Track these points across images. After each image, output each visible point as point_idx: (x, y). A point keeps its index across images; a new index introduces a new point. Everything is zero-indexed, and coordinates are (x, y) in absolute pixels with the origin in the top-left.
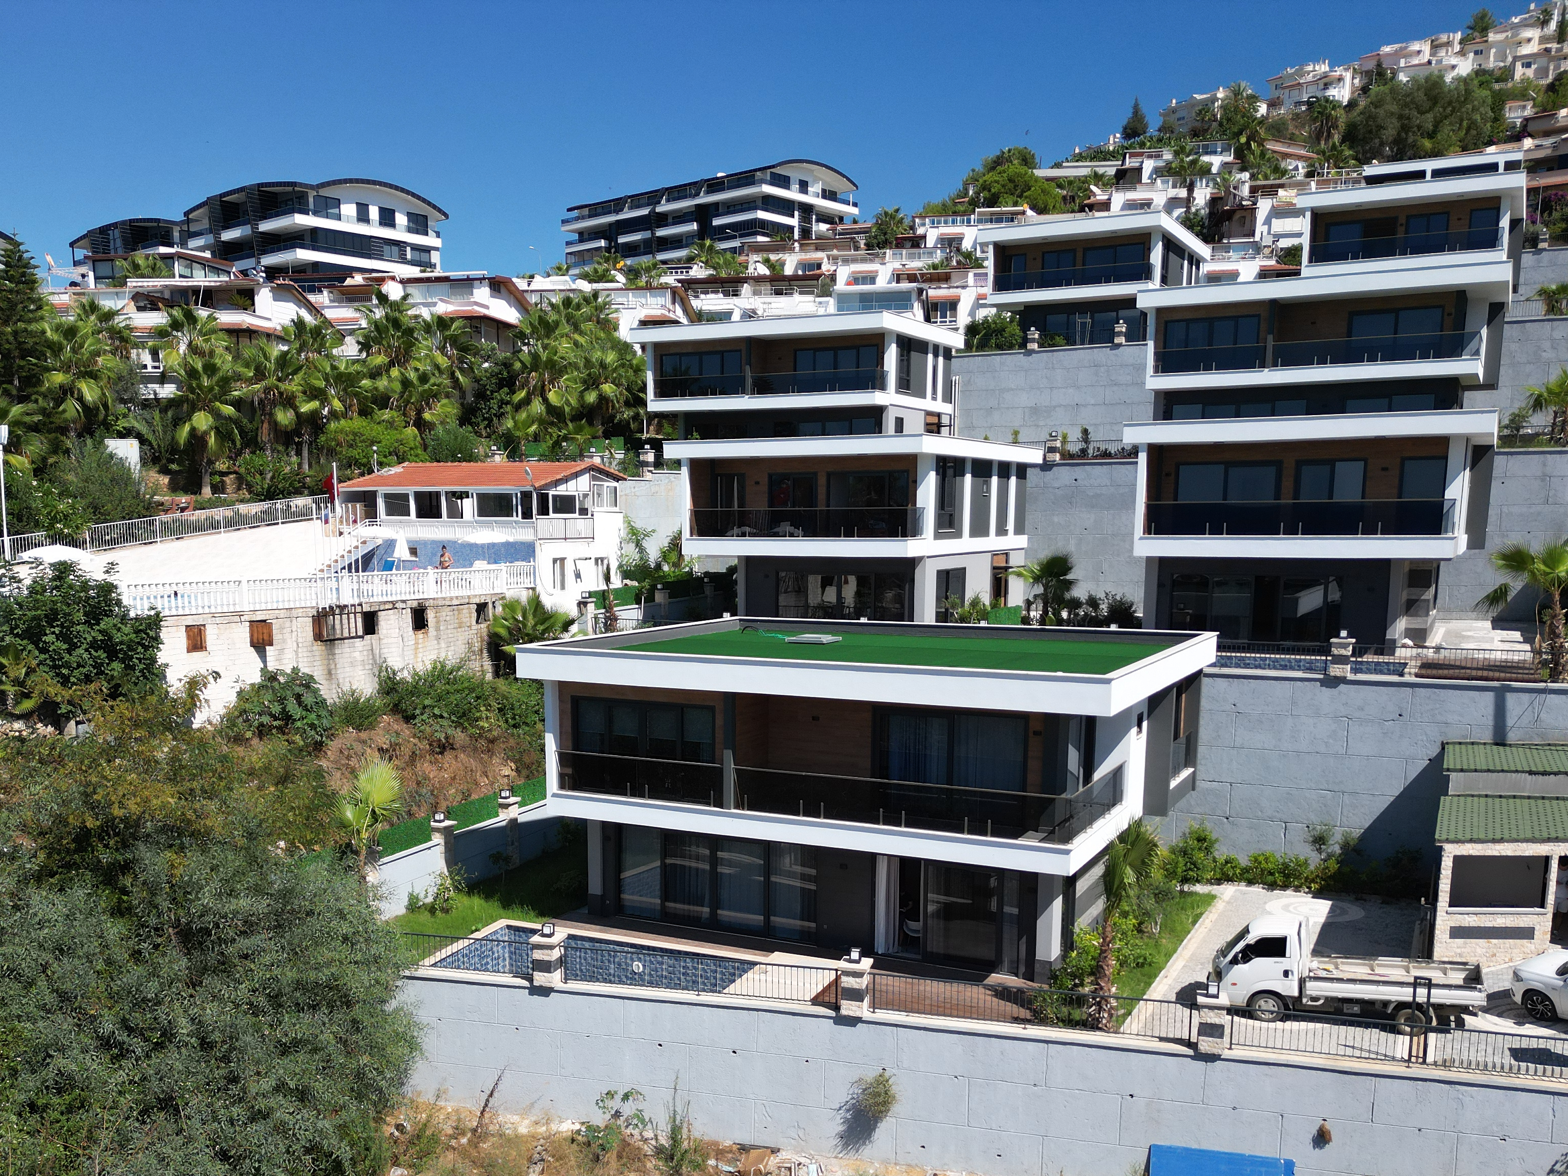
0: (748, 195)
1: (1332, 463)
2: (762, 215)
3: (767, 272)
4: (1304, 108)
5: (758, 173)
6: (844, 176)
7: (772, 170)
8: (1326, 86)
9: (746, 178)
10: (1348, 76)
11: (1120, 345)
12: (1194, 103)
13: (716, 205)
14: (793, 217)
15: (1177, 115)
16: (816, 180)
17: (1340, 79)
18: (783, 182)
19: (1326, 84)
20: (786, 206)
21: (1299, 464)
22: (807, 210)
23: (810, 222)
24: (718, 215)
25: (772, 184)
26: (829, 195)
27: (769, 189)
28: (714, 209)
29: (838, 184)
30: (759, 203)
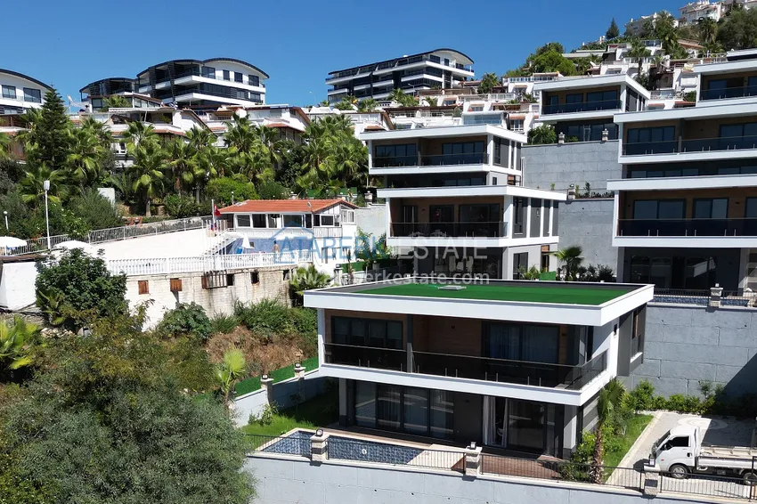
0: (419, 67)
1: (711, 200)
2: (426, 76)
3: (429, 105)
4: (697, 23)
5: (424, 56)
6: (467, 57)
7: (431, 54)
8: (708, 12)
9: (418, 58)
10: (719, 7)
11: (605, 141)
12: (642, 21)
13: (403, 71)
14: (441, 77)
15: (634, 27)
16: (453, 60)
17: (715, 9)
18: (437, 60)
20: (438, 72)
21: (695, 200)
22: (448, 74)
23: (450, 80)
24: (404, 77)
25: (431, 61)
26: (459, 66)
27: (429, 64)
28: (402, 73)
29: (464, 61)
30: (425, 70)
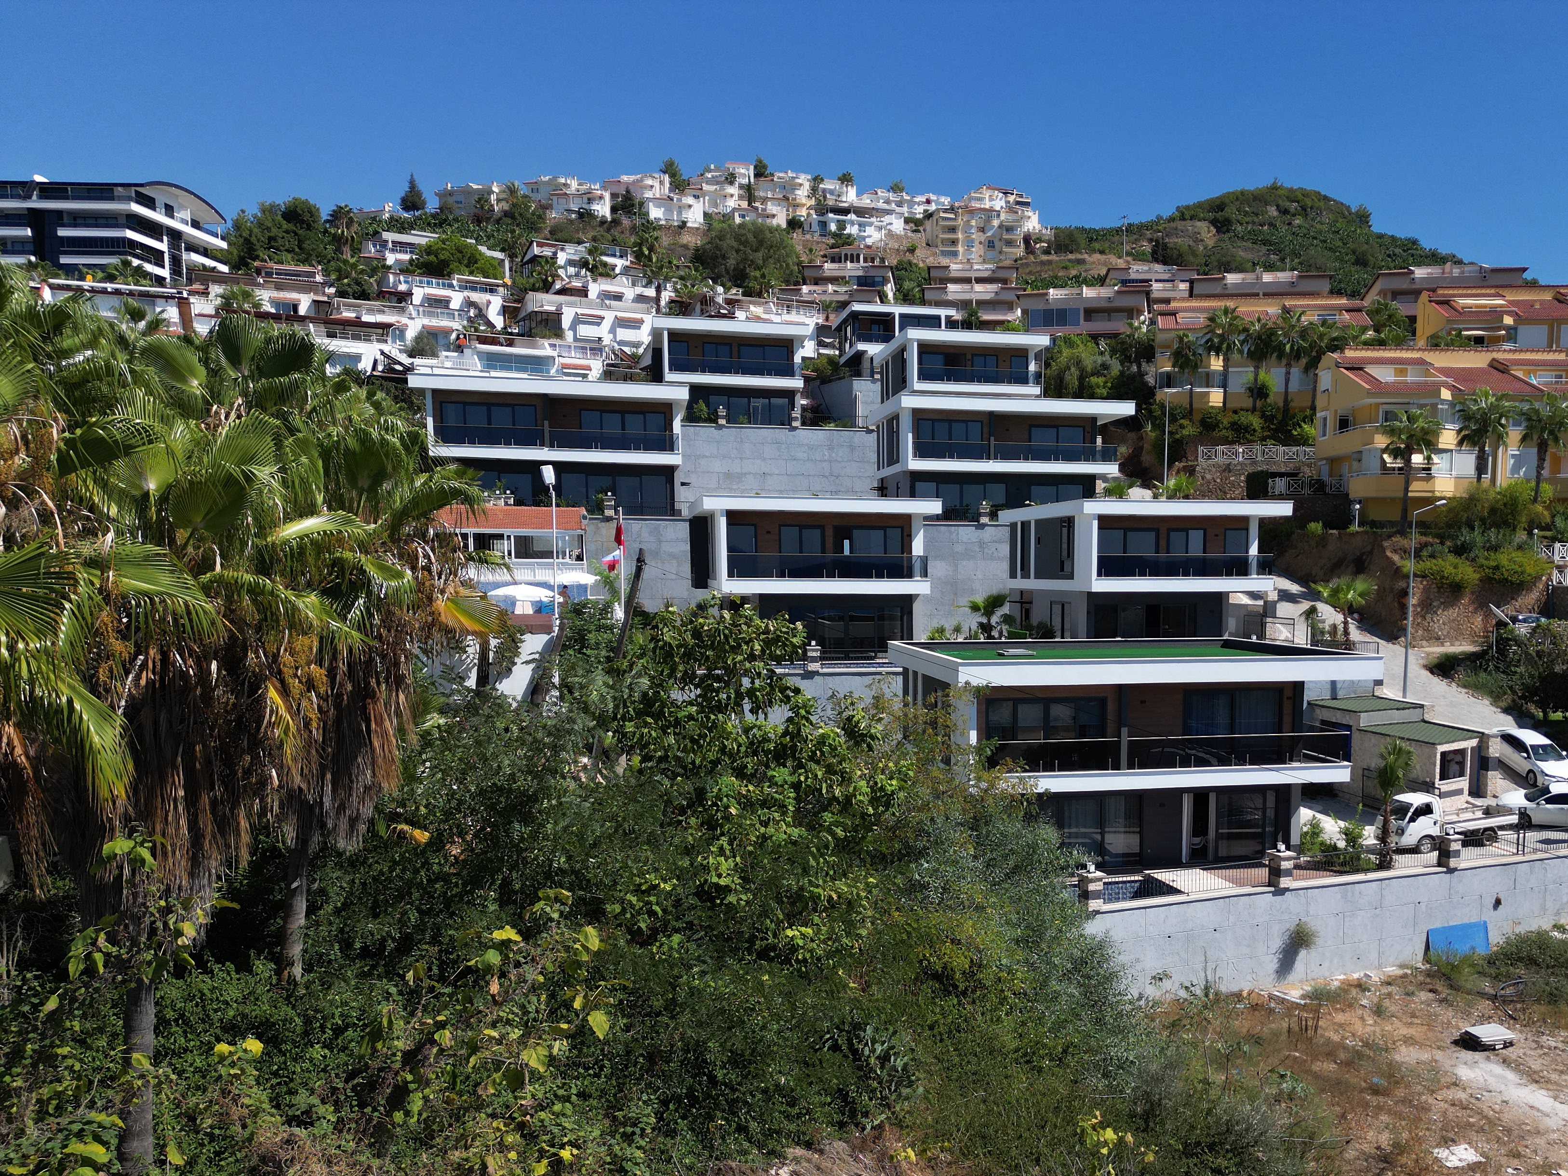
0: (108, 210)
2: (131, 234)
4: (573, 216)
5: (120, 189)
6: (213, 208)
7: (139, 189)
8: (590, 201)
9: (103, 191)
10: (607, 196)
11: (796, 428)
12: (469, 192)
13: (59, 213)
14: (162, 241)
15: (454, 198)
16: (183, 207)
17: (601, 198)
18: (149, 203)
19: (589, 199)
20: (153, 229)
22: (175, 236)
23: (179, 250)
24: (63, 225)
25: (138, 202)
26: (195, 224)
27: (137, 208)
28: (59, 217)
29: (206, 215)
30: (123, 221)
